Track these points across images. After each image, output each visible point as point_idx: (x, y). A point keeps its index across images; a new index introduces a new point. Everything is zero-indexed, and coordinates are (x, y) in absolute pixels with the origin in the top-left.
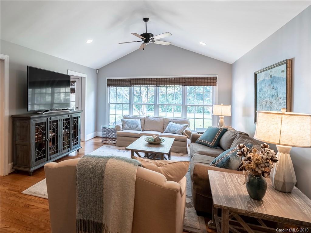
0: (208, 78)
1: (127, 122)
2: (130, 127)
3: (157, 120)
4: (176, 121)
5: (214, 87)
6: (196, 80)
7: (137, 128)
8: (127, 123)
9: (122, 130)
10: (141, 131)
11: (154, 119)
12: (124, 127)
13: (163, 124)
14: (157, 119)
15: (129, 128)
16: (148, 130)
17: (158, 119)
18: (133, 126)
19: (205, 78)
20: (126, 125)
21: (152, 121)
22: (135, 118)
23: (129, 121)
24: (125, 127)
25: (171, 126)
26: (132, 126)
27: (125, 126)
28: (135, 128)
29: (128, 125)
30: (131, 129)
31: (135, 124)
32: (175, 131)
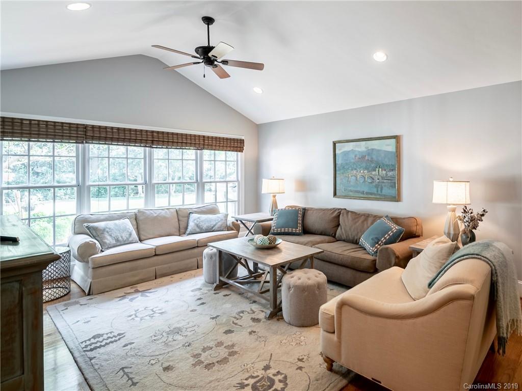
0: (234, 139)
1: (107, 230)
2: (117, 240)
3: (164, 215)
4: (199, 210)
5: (239, 153)
6: (220, 141)
7: (130, 239)
8: (108, 232)
9: (102, 251)
10: (137, 242)
11: (158, 212)
12: (105, 243)
13: (177, 220)
14: (163, 212)
15: (115, 242)
16: (152, 237)
17: (166, 212)
18: (123, 235)
19: (231, 139)
20: (109, 237)
21: (156, 216)
22: (113, 217)
23: (112, 227)
24: (108, 242)
25: (198, 220)
26: (122, 237)
27: (106, 241)
28: (128, 239)
29: (111, 236)
30: (119, 244)
31: (125, 230)
32: (213, 227)
